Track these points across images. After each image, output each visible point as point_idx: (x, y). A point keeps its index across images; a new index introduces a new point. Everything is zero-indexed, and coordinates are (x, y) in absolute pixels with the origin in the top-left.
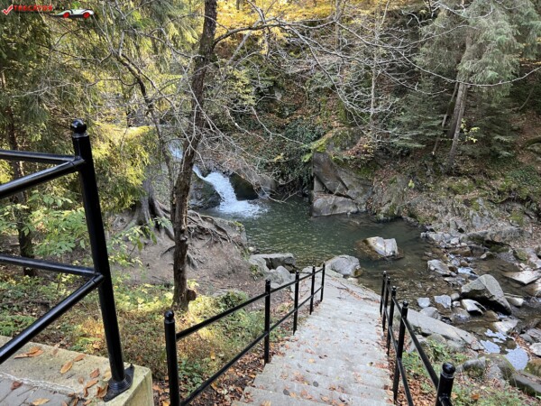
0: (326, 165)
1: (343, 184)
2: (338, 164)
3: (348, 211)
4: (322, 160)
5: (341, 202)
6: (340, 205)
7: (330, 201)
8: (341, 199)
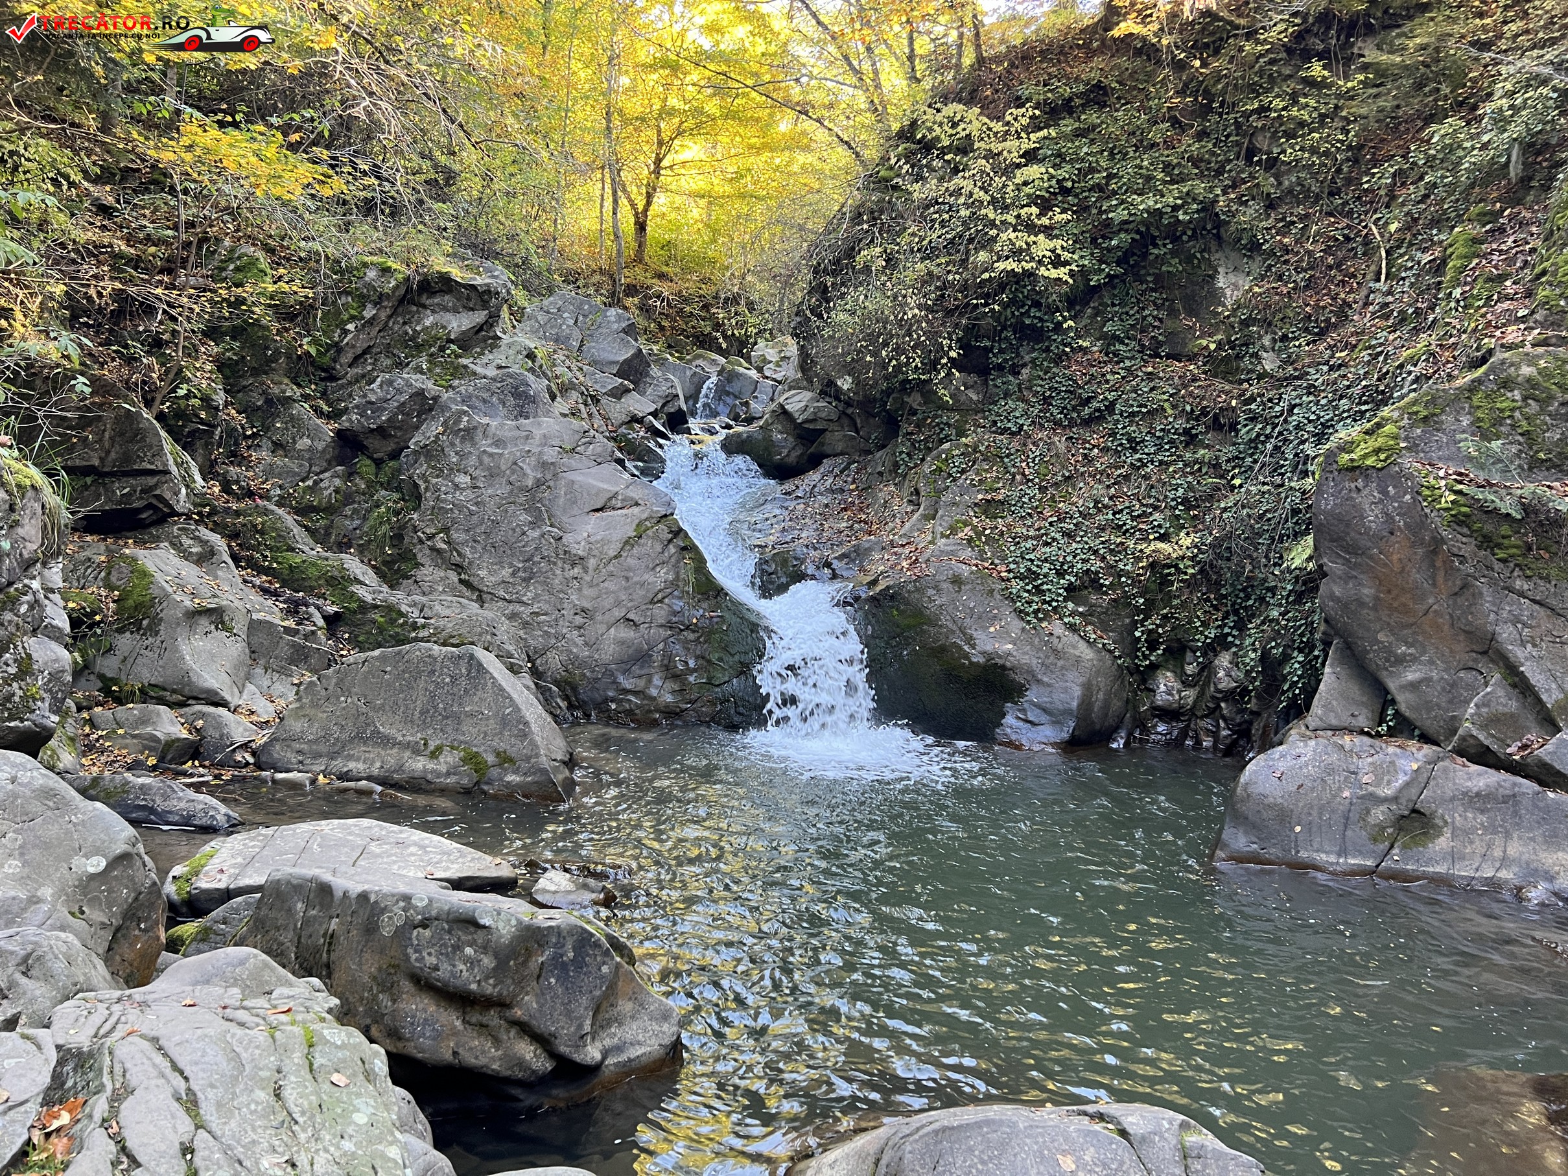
0: (1398, 551)
1: (1521, 686)
2: (1487, 542)
3: (1535, 874)
4: (1373, 517)
5: (1478, 800)
6: (1458, 817)
7: (1385, 771)
8: (1482, 778)
